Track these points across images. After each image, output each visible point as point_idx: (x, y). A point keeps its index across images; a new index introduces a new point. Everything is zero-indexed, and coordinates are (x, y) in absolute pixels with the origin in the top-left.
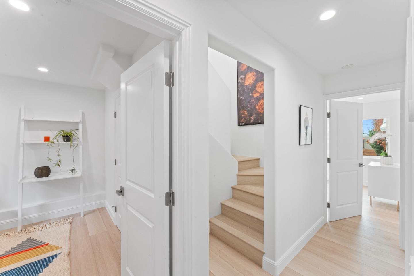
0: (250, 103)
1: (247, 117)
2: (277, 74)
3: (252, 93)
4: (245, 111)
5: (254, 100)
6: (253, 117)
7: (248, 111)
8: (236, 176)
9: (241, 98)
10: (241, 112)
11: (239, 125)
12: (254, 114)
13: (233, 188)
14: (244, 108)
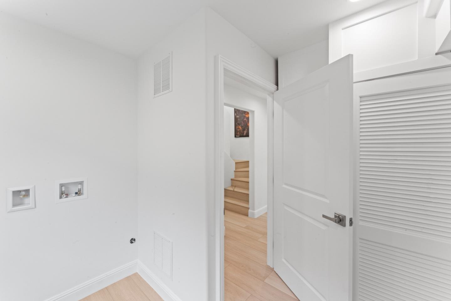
0: (244, 121)
1: (241, 131)
2: (256, 114)
3: (245, 114)
4: (240, 127)
5: (246, 119)
6: (245, 131)
7: (242, 127)
8: (234, 172)
9: (237, 117)
10: (237, 127)
11: (235, 137)
12: (246, 129)
13: (232, 180)
14: (239, 124)
